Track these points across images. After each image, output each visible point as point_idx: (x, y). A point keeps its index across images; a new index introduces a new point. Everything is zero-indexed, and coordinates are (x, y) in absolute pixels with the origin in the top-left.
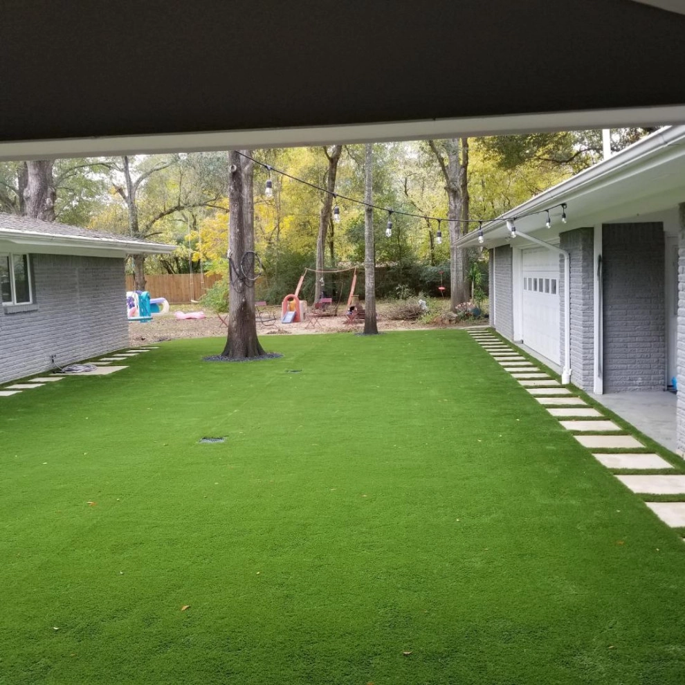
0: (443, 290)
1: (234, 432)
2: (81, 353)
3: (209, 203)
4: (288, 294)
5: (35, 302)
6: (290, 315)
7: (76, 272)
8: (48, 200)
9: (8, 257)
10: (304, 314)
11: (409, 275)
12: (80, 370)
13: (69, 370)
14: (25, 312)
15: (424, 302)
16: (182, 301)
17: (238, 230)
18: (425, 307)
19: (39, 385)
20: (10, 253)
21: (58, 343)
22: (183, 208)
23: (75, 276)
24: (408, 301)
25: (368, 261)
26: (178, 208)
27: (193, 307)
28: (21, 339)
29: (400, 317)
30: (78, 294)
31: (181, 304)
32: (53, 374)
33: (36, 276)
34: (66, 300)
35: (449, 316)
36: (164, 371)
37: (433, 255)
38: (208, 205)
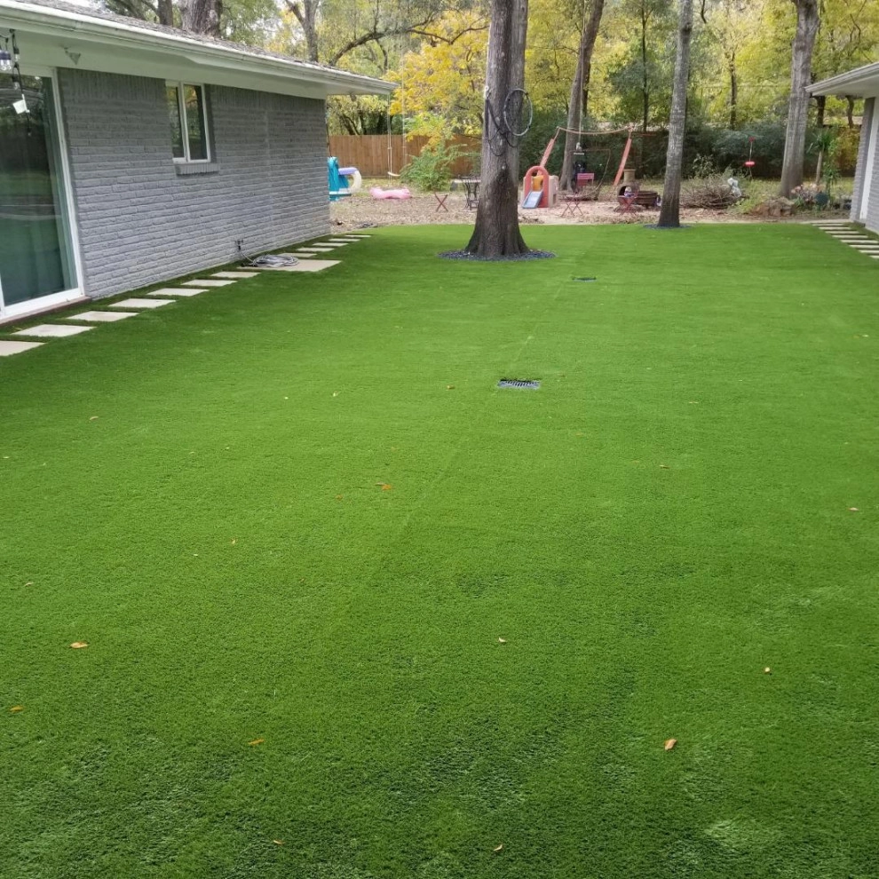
0: (752, 166)
1: (546, 372)
2: (274, 239)
3: (417, 29)
4: (532, 165)
5: (214, 160)
6: (534, 197)
7: (265, 119)
8: (212, 13)
9: (177, 88)
10: (555, 195)
11: (695, 143)
12: (276, 264)
13: (262, 263)
14: (202, 174)
15: (736, 182)
16: (372, 174)
17: (503, 54)
18: (736, 190)
19: (229, 282)
20: (180, 83)
21: (246, 223)
22: (381, 35)
23: (264, 124)
24: (710, 179)
25: (677, 113)
26: (375, 35)
27: (389, 183)
28: (199, 213)
29: (697, 203)
30: (268, 151)
31: (370, 178)
32: (240, 268)
33: (215, 119)
34: (254, 160)
35: (781, 203)
36: (395, 270)
37: (733, 114)
38: (415, 31)
